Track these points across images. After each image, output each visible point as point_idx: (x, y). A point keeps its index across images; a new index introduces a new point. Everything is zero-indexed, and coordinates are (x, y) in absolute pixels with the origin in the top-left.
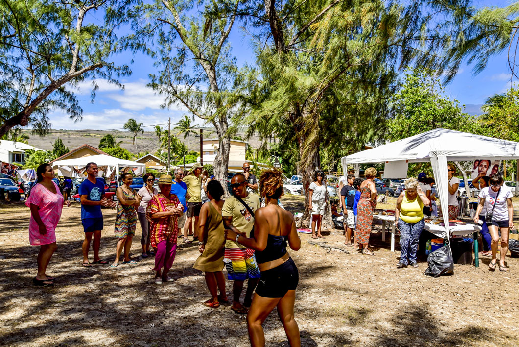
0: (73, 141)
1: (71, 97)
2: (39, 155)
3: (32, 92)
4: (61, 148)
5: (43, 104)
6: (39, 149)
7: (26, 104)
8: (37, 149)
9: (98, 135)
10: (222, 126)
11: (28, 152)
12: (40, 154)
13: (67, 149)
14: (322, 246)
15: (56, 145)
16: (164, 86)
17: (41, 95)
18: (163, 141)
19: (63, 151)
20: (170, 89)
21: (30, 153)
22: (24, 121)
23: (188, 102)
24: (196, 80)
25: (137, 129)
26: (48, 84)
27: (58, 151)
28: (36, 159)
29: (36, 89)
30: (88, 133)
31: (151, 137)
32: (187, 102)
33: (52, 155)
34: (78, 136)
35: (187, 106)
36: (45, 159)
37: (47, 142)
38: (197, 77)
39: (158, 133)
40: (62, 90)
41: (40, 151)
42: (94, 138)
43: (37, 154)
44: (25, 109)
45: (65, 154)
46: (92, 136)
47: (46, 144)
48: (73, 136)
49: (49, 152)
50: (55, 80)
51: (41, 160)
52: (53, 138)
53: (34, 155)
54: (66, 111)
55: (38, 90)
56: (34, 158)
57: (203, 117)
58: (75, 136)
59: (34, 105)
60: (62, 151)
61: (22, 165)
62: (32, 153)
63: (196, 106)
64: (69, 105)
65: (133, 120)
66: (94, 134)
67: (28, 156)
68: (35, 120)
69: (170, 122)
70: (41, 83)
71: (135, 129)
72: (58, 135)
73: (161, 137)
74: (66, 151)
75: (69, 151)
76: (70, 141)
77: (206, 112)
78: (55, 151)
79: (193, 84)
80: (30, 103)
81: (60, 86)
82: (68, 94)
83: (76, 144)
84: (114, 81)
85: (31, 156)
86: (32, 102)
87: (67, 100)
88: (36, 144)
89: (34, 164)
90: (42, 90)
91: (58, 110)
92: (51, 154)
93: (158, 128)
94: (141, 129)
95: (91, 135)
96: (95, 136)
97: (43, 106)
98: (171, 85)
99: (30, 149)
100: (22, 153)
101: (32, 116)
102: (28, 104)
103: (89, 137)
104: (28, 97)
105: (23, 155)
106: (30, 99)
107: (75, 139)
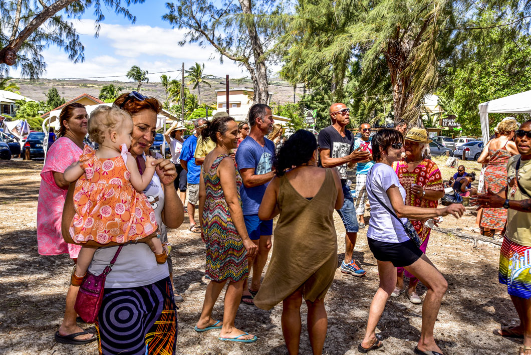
0: (69, 91)
1: (70, 29)
2: (31, 106)
3: (19, 20)
4: (56, 98)
5: (34, 38)
6: (31, 100)
7: (12, 35)
8: (28, 100)
9: (96, 86)
10: (259, 69)
11: (18, 103)
12: (32, 104)
13: (63, 100)
14: (459, 236)
15: (50, 95)
16: (185, 19)
17: (31, 24)
18: (170, 93)
19: (59, 102)
20: (192, 22)
21: (20, 104)
22: (11, 58)
23: (215, 38)
24: (223, 12)
25: (142, 77)
26: (38, 10)
27: (53, 102)
28: (28, 111)
29: (24, 17)
30: (84, 83)
31: (155, 88)
32: (213, 40)
33: (46, 107)
34: (73, 87)
35: (213, 43)
36: (38, 110)
37: (39, 93)
38: (225, 8)
39: (164, 84)
40: (57, 20)
41: (32, 102)
42: (92, 89)
43: (29, 104)
44: (11, 43)
45: (60, 105)
46: (89, 87)
47: (38, 95)
48: (68, 87)
49: (43, 103)
50: (48, 5)
51: (33, 112)
52: (46, 88)
53: (25, 106)
54: (63, 48)
55: (26, 18)
56: (26, 109)
57: (233, 58)
58: (70, 87)
59: (22, 39)
60: (57, 103)
61: (12, 118)
62: (23, 104)
63: (224, 45)
64: (67, 41)
65: (137, 67)
66: (91, 84)
67: (18, 107)
68: (24, 59)
69: (183, 68)
70: (31, 10)
71: (140, 78)
72: (51, 85)
73: (169, 88)
74: (61, 102)
75: (65, 102)
76: (65, 91)
77: (238, 51)
78: (49, 102)
79: (221, 16)
80: (17, 34)
81: (54, 13)
82: (66, 26)
83: (72, 96)
84: (123, 9)
85: (22, 108)
86: (20, 34)
87: (64, 34)
88: (27, 95)
89: (26, 116)
90: (31, 19)
91: (54, 46)
92: (45, 105)
93: (165, 78)
94: (146, 78)
95: (88, 85)
96: (92, 87)
97: (34, 40)
98: (194, 18)
99: (20, 99)
100: (13, 104)
101: (22, 53)
102: (15, 36)
103: (86, 88)
104: (13, 27)
105: (12, 106)
106: (17, 30)
107: (70, 89)
